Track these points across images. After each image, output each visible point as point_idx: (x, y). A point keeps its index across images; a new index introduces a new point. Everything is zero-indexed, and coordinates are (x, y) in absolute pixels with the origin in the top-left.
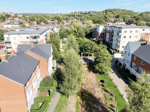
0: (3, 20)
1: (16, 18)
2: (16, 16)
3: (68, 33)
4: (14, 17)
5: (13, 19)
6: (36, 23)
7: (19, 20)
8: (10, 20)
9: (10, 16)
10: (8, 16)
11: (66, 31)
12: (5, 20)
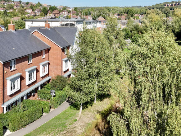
0: (44, 14)
1: (63, 12)
2: (64, 9)
3: (138, 31)
4: (61, 11)
5: (58, 14)
6: (91, 18)
7: (67, 14)
8: (55, 14)
9: (55, 9)
10: (53, 9)
11: (134, 28)
12: (47, 14)
